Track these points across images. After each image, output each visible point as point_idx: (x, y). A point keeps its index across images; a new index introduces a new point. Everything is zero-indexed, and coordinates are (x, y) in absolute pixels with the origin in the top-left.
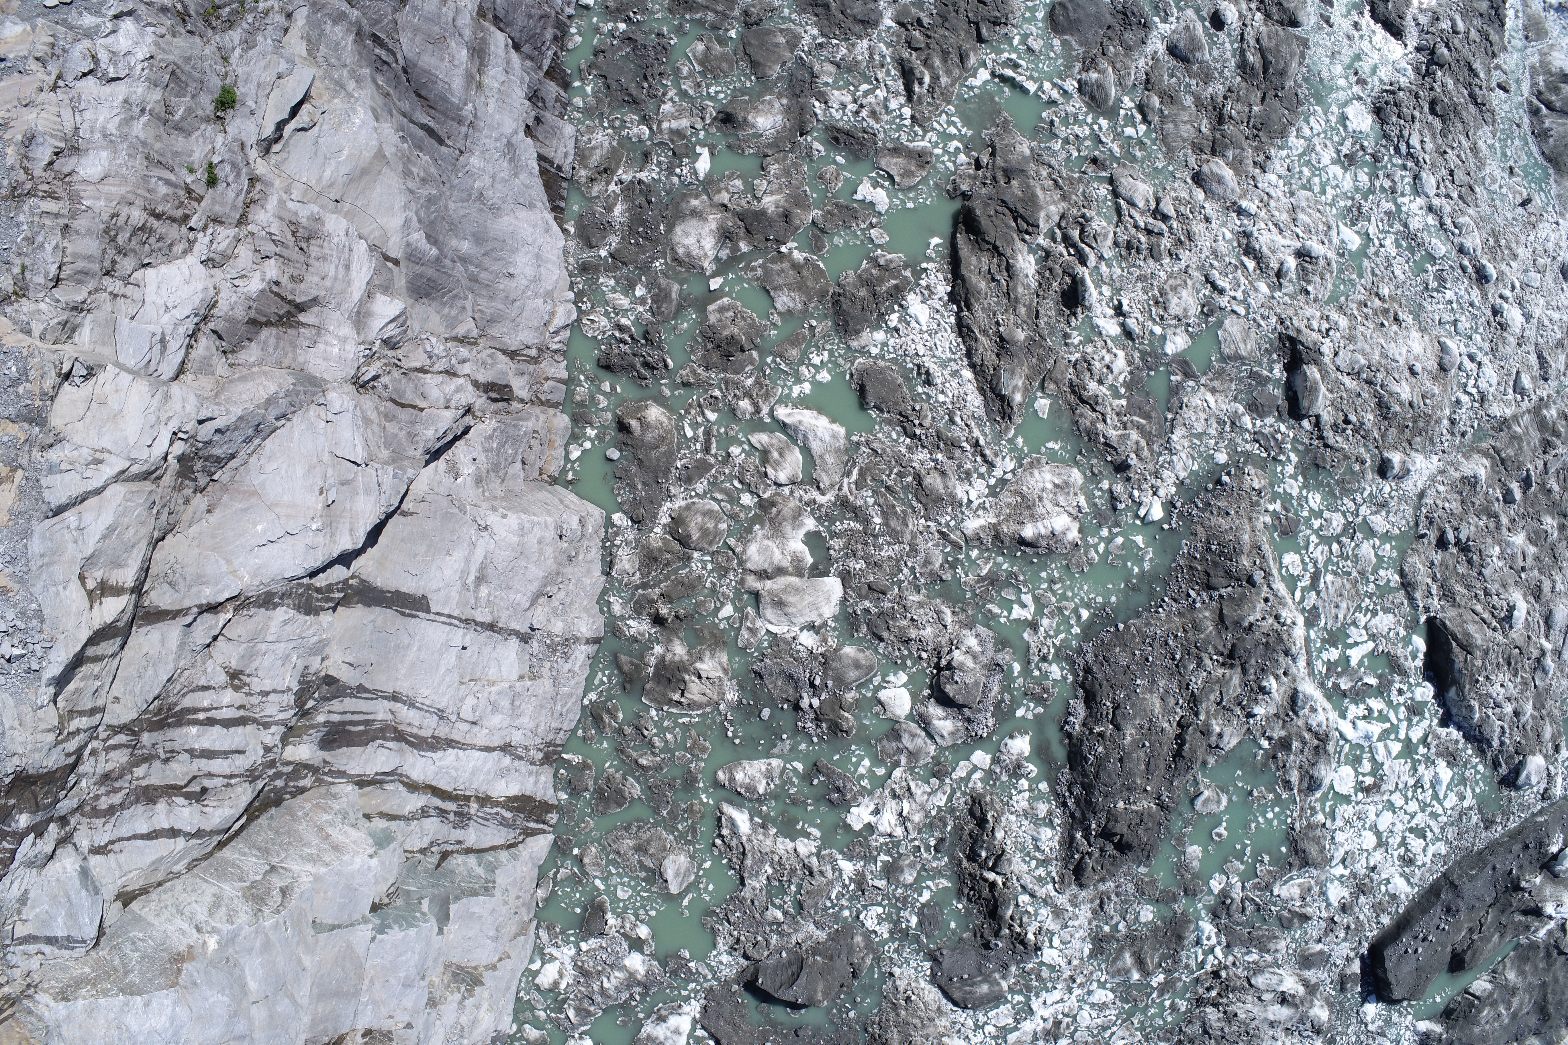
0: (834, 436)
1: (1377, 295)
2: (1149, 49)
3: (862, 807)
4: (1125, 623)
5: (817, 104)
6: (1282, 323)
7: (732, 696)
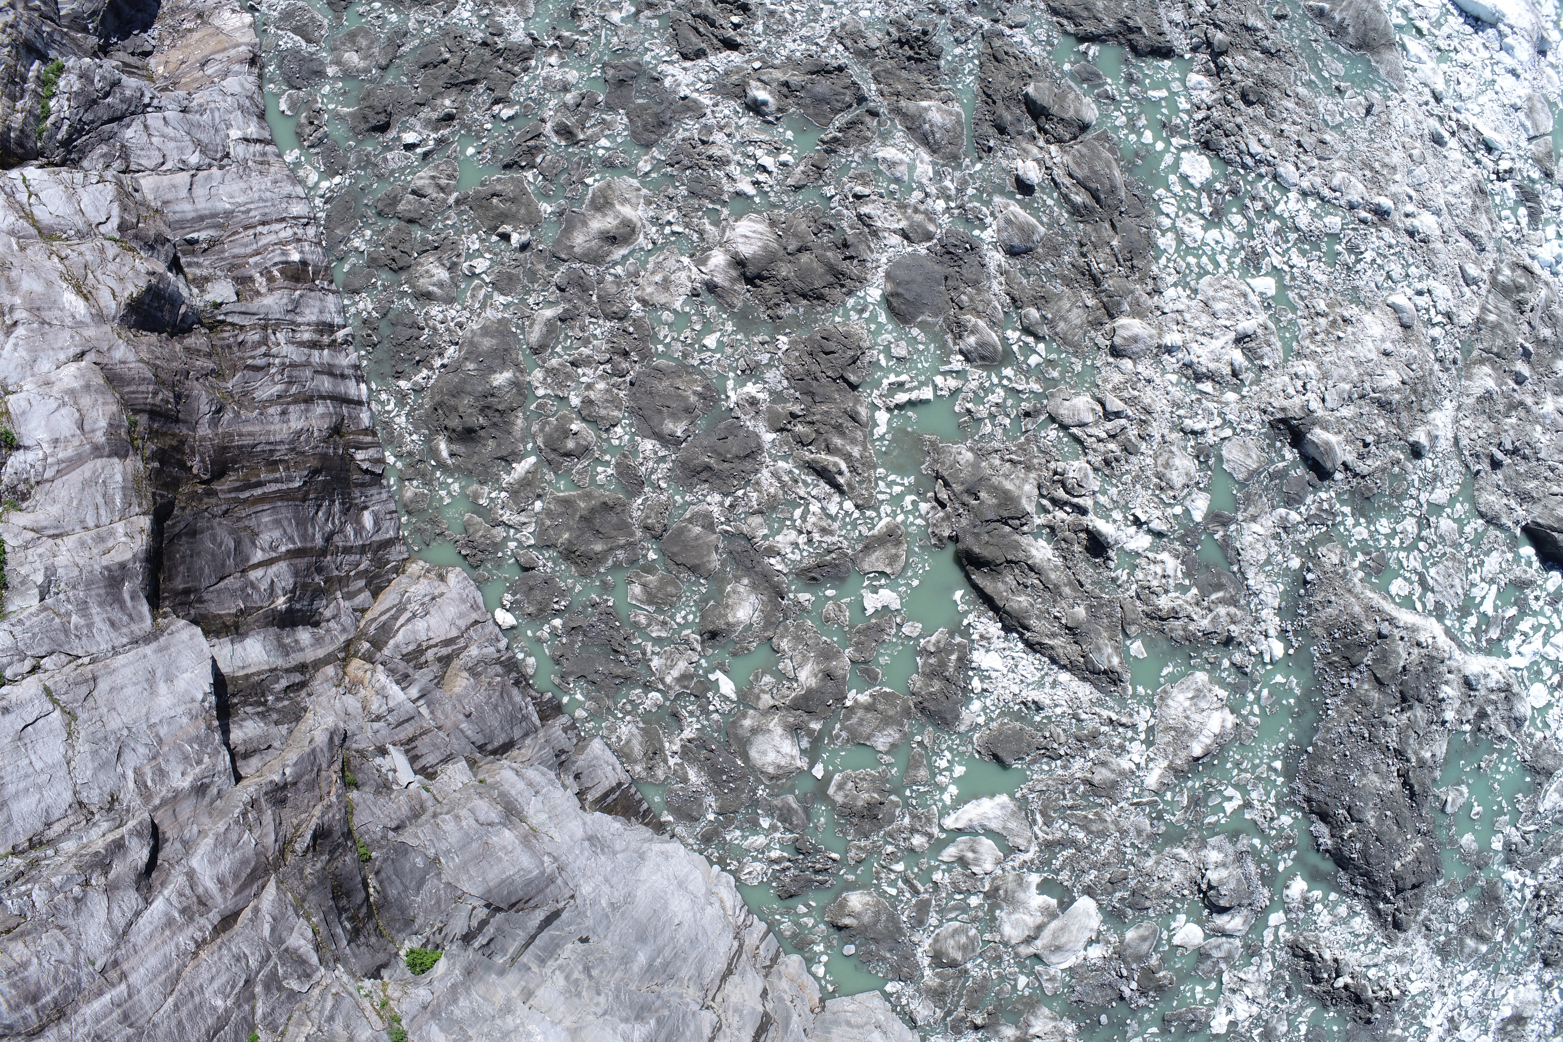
0: (1003, 807)
1: (1318, 314)
2: (992, 268)
3: (1218, 1017)
4: (1311, 744)
5: (772, 561)
6: (1265, 412)
7: (1070, 1028)
